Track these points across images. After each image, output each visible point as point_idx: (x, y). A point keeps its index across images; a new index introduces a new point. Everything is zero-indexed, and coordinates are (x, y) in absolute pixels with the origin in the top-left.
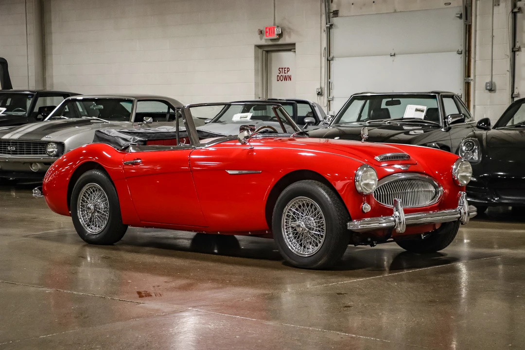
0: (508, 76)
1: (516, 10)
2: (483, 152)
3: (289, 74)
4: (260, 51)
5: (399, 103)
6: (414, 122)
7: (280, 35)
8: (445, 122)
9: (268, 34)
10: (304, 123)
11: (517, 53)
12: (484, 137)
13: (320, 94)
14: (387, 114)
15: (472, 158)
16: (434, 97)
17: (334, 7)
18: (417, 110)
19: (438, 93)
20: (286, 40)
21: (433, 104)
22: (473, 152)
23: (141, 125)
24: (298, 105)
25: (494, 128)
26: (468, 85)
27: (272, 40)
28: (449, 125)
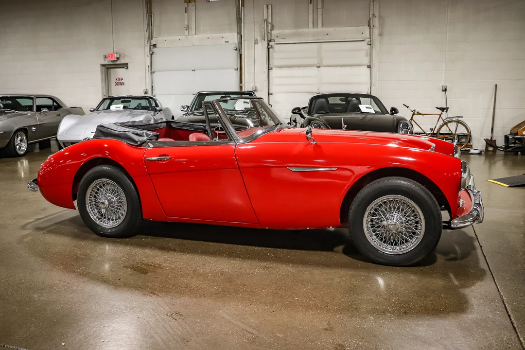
1: (269, 47)
3: (123, 81)
4: (103, 68)
7: (118, 59)
9: (110, 58)
11: (270, 70)
17: (153, 42)
20: (122, 61)
23: (40, 113)
24: (150, 100)
26: (240, 88)
27: (112, 61)
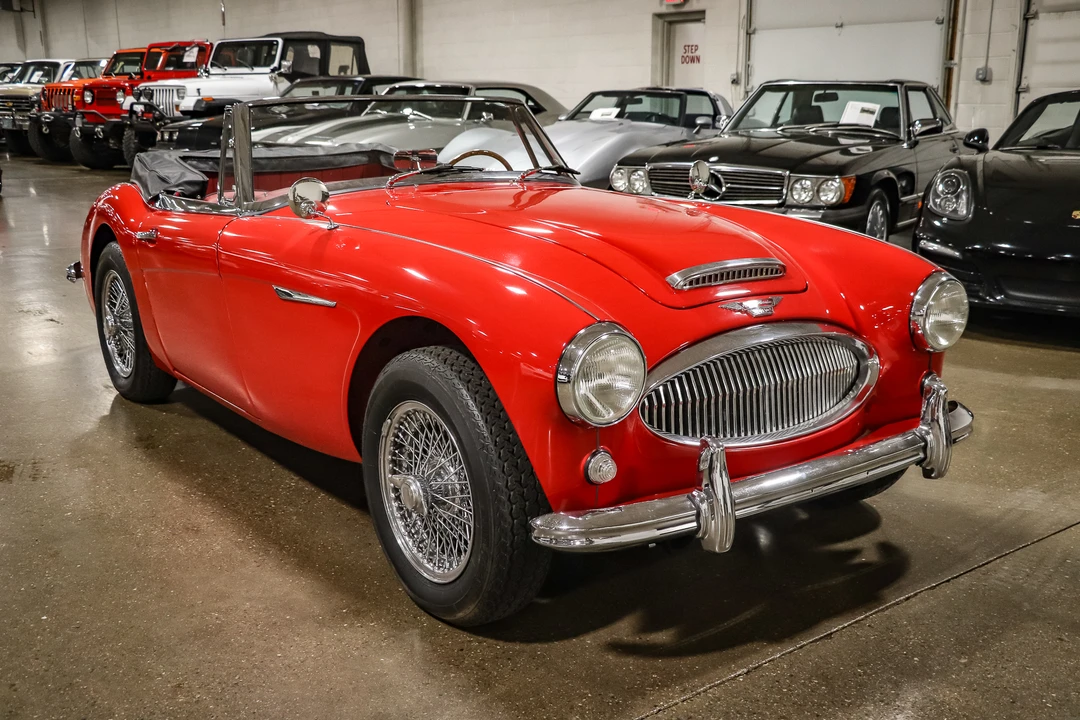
0: (1014, 59)
2: (977, 198)
3: (698, 53)
4: (660, 21)
5: (834, 97)
6: (856, 131)
8: (909, 133)
10: (694, 125)
11: (1031, 22)
12: (980, 167)
13: (735, 82)
14: (817, 116)
15: (955, 211)
16: (894, 90)
18: (864, 111)
19: (901, 83)
20: (693, 5)
21: (892, 100)
22: (958, 197)
24: (689, 97)
25: (996, 148)
26: (948, 73)
27: (674, 6)
28: (915, 136)
